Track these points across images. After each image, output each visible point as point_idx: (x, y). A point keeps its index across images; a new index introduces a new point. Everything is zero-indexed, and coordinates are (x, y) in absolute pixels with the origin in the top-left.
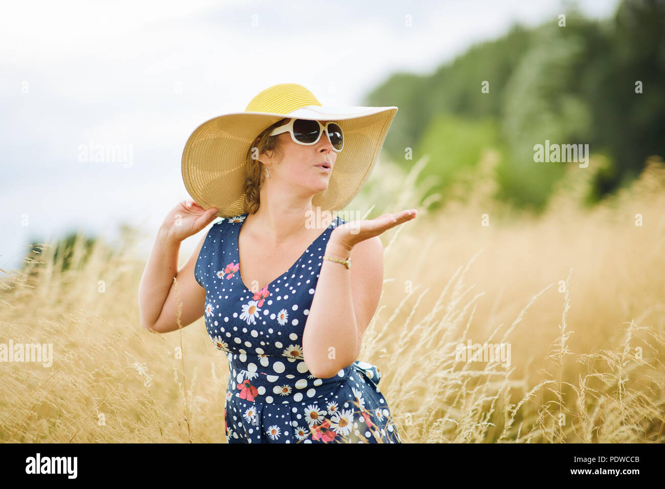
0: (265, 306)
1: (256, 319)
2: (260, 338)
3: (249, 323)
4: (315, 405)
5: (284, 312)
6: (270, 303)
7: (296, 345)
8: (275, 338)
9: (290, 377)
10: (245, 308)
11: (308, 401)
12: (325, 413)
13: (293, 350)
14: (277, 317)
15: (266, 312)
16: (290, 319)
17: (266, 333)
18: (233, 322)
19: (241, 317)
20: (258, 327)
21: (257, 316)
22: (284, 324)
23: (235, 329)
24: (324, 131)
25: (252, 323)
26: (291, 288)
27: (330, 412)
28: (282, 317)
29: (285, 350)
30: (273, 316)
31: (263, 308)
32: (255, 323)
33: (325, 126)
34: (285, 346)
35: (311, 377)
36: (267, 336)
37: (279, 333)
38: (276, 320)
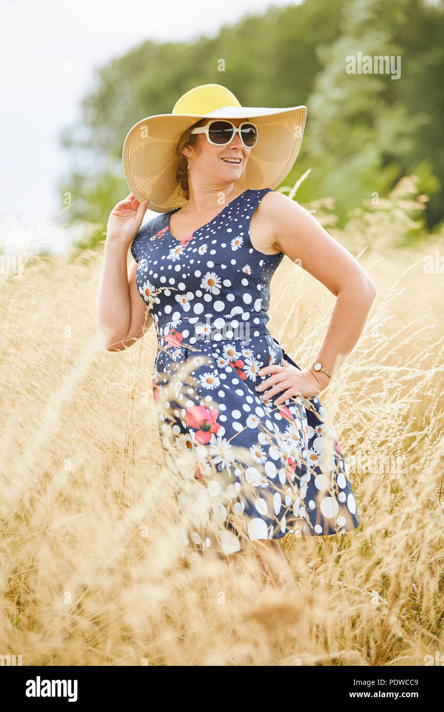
0: (190, 245)
1: (180, 256)
2: (184, 271)
3: (174, 260)
4: (234, 345)
5: (205, 246)
6: (193, 243)
7: (213, 273)
8: (195, 267)
9: (209, 316)
10: (172, 251)
11: (227, 341)
12: (239, 354)
13: (210, 278)
14: (198, 250)
15: (190, 249)
16: (209, 250)
17: (188, 264)
18: (162, 263)
19: (168, 258)
20: (183, 260)
21: (182, 253)
22: (203, 254)
23: (162, 268)
24: (237, 133)
25: (177, 260)
26: (212, 231)
27: (244, 355)
28: (202, 249)
29: (203, 279)
30: (195, 251)
31: (187, 248)
32: (179, 259)
33: (238, 128)
34: (203, 274)
35: (227, 316)
36: (189, 267)
37: (199, 262)
38: (197, 252)
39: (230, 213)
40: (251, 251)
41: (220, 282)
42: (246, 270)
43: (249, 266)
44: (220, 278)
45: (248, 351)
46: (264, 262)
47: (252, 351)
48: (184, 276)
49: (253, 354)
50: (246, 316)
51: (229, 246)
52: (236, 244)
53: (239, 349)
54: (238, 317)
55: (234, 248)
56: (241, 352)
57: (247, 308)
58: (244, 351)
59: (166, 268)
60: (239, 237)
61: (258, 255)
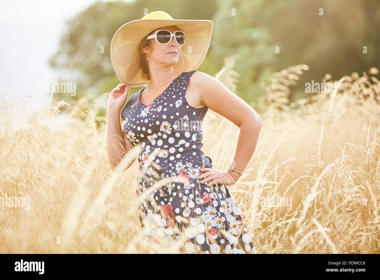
0: (152, 107)
1: (147, 114)
2: (150, 122)
3: (144, 117)
5: (161, 107)
6: (154, 106)
7: (166, 121)
8: (156, 119)
9: (166, 146)
10: (143, 112)
11: (177, 160)
12: (185, 166)
13: (165, 125)
14: (157, 109)
15: (152, 110)
16: (163, 109)
17: (152, 118)
18: (137, 119)
19: (140, 116)
20: (149, 116)
21: (148, 112)
22: (160, 111)
23: (138, 122)
24: (173, 37)
25: (145, 117)
26: (164, 98)
27: (187, 166)
28: (159, 109)
29: (161, 126)
30: (155, 110)
31: (151, 109)
32: (147, 116)
33: (173, 34)
34: (161, 123)
35: (177, 146)
36: (152, 120)
37: (158, 116)
38: (156, 111)
39: (173, 86)
40: (188, 107)
41: (171, 126)
42: (185, 118)
43: (187, 116)
44: (170, 124)
45: (190, 163)
46: (196, 113)
47: (192, 164)
48: (150, 125)
49: (192, 166)
50: (187, 145)
51: (174, 105)
52: (179, 103)
53: (184, 163)
54: (183, 146)
55: (177, 106)
56: (185, 165)
57: (188, 140)
58: (187, 164)
59: (140, 122)
60: (180, 100)
61: (192, 109)
